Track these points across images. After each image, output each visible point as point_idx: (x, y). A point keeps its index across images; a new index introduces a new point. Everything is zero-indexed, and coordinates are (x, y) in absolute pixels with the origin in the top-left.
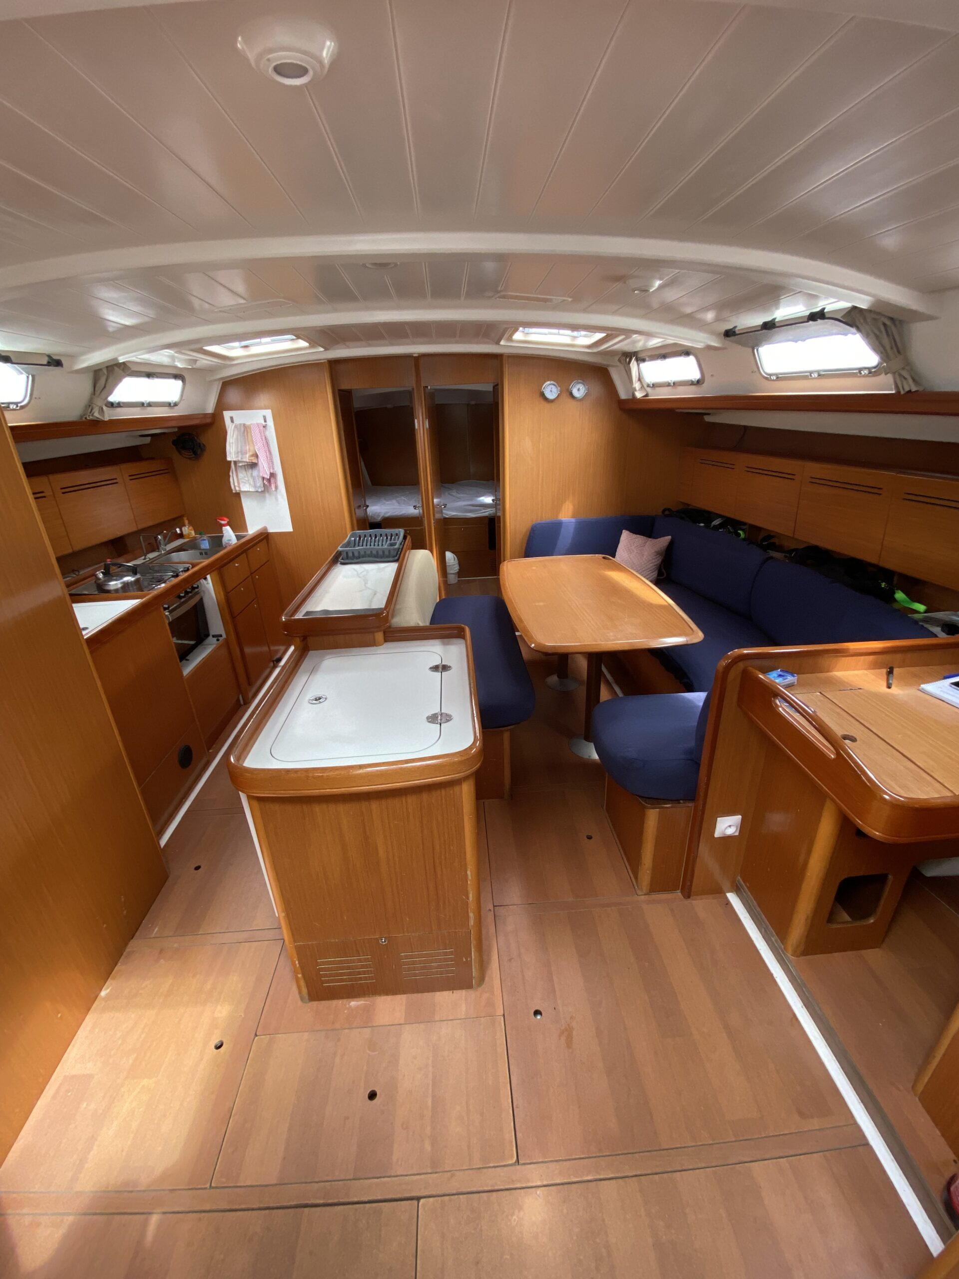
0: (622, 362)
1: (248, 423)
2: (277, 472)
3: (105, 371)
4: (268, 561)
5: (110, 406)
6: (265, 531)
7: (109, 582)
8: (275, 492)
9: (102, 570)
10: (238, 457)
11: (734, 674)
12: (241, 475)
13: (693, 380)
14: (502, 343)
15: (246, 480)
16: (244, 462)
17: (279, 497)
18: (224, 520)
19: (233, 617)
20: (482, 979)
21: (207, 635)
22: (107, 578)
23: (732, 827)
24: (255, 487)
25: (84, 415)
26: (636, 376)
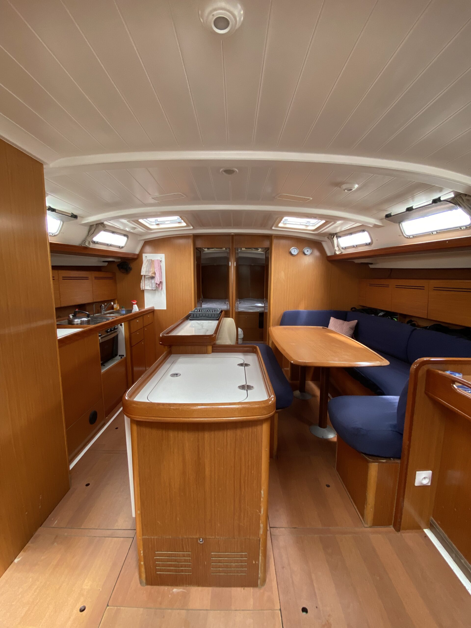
0: (329, 238)
1: (153, 259)
2: (163, 282)
3: (95, 226)
4: (152, 323)
5: (93, 243)
6: (153, 309)
7: (75, 319)
8: (161, 291)
9: (73, 314)
10: (146, 273)
11: (422, 373)
12: (146, 282)
13: (367, 243)
14: (273, 228)
15: (148, 284)
16: (149, 276)
17: (162, 292)
18: (135, 302)
19: (131, 347)
20: (264, 581)
21: (116, 355)
22: (74, 318)
23: (426, 479)
24: (152, 287)
25: (81, 244)
26: (336, 244)
